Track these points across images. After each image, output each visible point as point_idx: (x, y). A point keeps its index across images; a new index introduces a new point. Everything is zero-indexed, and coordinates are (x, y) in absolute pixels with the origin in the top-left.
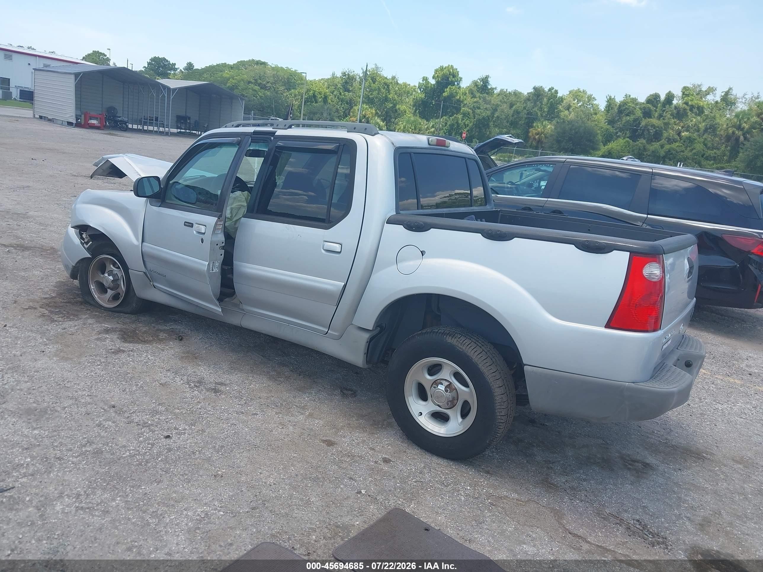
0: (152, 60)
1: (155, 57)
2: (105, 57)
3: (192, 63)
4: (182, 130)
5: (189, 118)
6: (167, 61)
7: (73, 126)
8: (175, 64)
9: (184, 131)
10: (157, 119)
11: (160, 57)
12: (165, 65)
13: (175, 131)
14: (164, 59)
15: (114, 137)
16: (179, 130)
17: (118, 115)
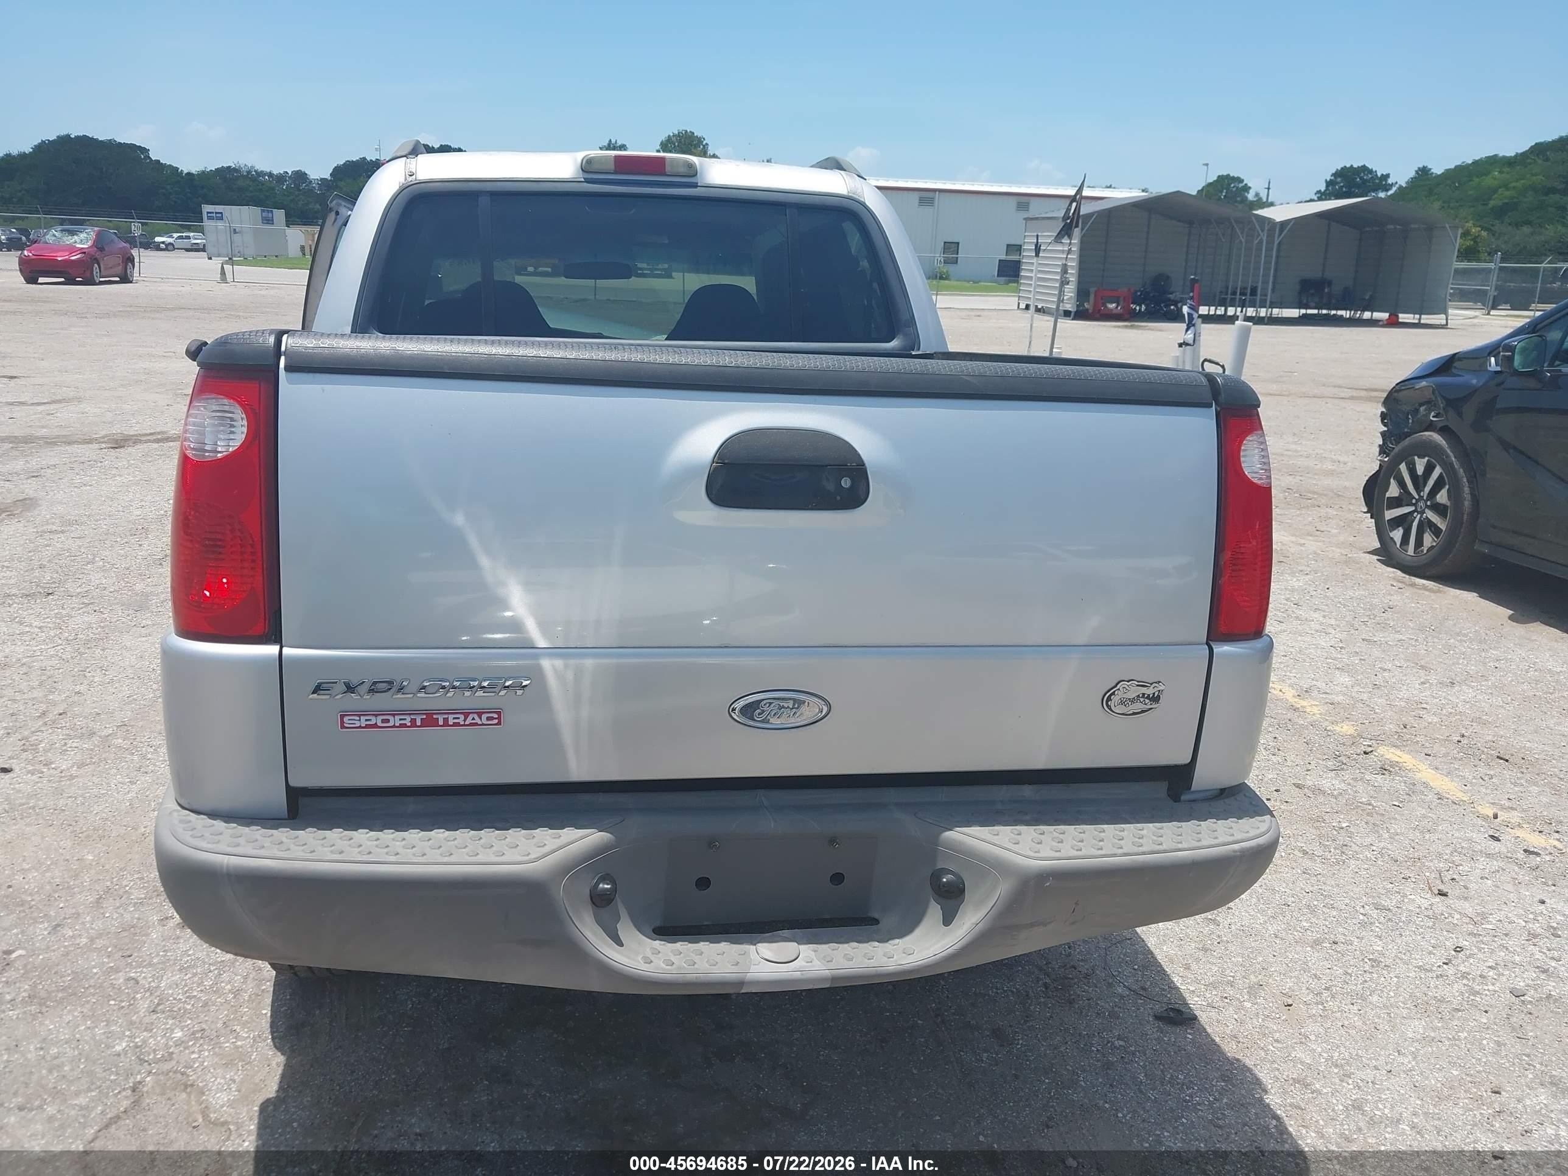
0: (1336, 174)
1: (1344, 169)
2: (1241, 185)
3: (1429, 167)
4: (1310, 311)
5: (1330, 283)
6: (1371, 171)
7: (1070, 316)
8: (1388, 176)
9: (1315, 311)
10: (1254, 291)
11: (1355, 166)
12: (1364, 181)
13: (1294, 313)
14: (1364, 168)
15: (1140, 331)
16: (1303, 311)
17: (1172, 289)
